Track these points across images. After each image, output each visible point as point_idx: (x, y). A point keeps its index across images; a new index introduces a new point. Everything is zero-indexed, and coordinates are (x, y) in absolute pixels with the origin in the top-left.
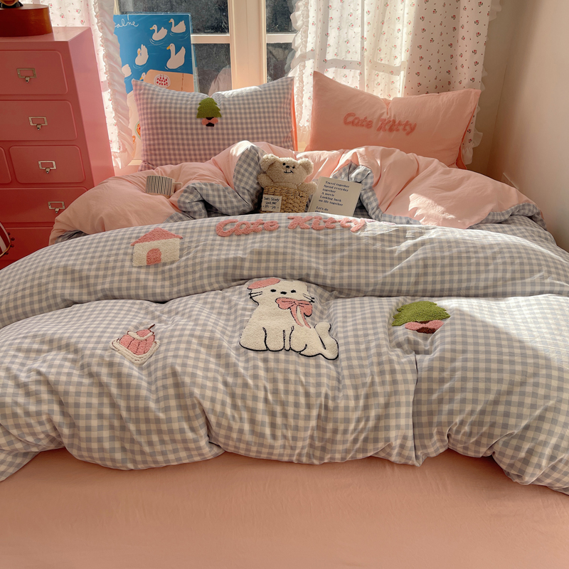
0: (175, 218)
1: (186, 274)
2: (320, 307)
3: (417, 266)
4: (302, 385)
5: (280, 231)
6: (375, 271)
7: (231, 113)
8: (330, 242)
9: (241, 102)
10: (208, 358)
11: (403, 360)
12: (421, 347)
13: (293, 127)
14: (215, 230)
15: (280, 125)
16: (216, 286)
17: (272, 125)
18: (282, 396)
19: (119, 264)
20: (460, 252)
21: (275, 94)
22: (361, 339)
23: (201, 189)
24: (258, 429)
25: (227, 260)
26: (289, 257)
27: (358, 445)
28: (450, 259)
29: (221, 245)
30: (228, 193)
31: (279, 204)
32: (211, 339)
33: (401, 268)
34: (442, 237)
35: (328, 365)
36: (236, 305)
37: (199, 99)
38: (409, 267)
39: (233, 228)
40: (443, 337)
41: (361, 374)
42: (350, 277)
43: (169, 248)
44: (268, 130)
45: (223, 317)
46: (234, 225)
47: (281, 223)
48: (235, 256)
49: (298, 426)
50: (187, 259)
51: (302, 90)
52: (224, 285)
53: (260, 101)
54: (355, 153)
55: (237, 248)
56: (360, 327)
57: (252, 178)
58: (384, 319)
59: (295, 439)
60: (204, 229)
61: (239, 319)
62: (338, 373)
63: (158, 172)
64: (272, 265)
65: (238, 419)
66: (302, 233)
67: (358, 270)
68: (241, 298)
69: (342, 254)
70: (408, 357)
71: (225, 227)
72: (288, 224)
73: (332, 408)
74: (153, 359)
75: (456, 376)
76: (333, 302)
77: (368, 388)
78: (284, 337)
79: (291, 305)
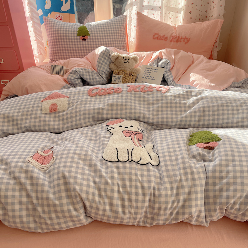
0: (66, 87)
1: (71, 117)
2: (146, 135)
3: (199, 111)
4: (140, 182)
5: (123, 93)
6: (176, 114)
7: (95, 34)
8: (151, 99)
9: (100, 28)
10: (84, 167)
11: (197, 166)
12: (207, 158)
13: (127, 41)
14: (87, 93)
15: (120, 40)
16: (88, 124)
17: (116, 40)
18: (128, 189)
19: (34, 112)
21: (117, 23)
22: (172, 154)
23: (80, 72)
24: (114, 209)
25: (94, 109)
26: (128, 107)
27: (173, 216)
28: (217, 107)
29: (91, 101)
30: (94, 74)
31: (121, 79)
32: (86, 155)
33: (191, 113)
34: (212, 95)
35: (154, 169)
36: (100, 134)
37: (78, 26)
38: (195, 112)
39: (97, 91)
40: (220, 152)
41: (174, 175)
42: (162, 118)
43: (61, 103)
45: (93, 142)
46: (97, 90)
47: (123, 89)
48: (98, 107)
49: (138, 206)
50: (72, 109)
51: (131, 22)
52: (93, 123)
53: (110, 27)
54: (161, 52)
55: (100, 103)
56: (171, 146)
57: (106, 66)
58: (184, 142)
59: (136, 213)
60: (81, 92)
61: (101, 143)
62: (160, 174)
63: (57, 64)
64: (119, 112)
65: (102, 204)
66: (135, 94)
67: (167, 114)
68: (102, 131)
69: (158, 105)
70: (200, 164)
71: (93, 92)
72: (128, 89)
73: (157, 196)
74: (52, 167)
75: (230, 175)
76: (153, 132)
77: (178, 183)
78: (128, 154)
79: (131, 134)
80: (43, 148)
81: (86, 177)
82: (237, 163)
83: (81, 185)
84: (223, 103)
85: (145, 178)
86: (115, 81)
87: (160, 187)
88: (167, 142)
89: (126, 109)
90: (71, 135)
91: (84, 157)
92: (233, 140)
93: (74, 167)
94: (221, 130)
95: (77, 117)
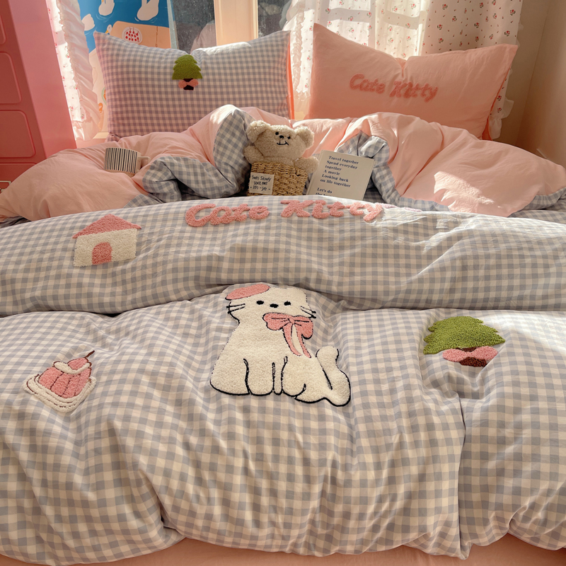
0: (140, 201)
1: (144, 277)
2: (323, 324)
3: (453, 268)
4: (299, 447)
5: (270, 220)
6: (397, 275)
7: (214, 74)
8: (336, 235)
9: (226, 60)
10: (163, 405)
11: (443, 408)
12: (468, 388)
13: (289, 94)
14: (184, 218)
15: (273, 89)
16: (184, 294)
17: (264, 89)
18: (270, 464)
19: (55, 263)
20: (510, 249)
21: (267, 51)
22: (383, 376)
23: (172, 165)
24: (234, 513)
25: (198, 259)
26: (282, 255)
27: (379, 535)
28: (496, 258)
29: (191, 238)
30: (207, 170)
31: (270, 184)
32: (169, 376)
33: (432, 271)
34: (485, 229)
35: (335, 414)
36: (209, 322)
37: (176, 56)
38: (443, 269)
39: (208, 215)
40: (499, 374)
41: (384, 430)
42: (363, 282)
43: (122, 242)
44: (259, 95)
45: (190, 340)
46: (210, 212)
47: (271, 209)
48: (209, 253)
49: (292, 509)
50: (146, 258)
51: (300, 48)
52: (196, 292)
53: (249, 59)
54: (366, 121)
55: (213, 243)
56: (380, 356)
57: (237, 151)
58: (413, 345)
60: (171, 217)
61: (211, 344)
62: (350, 427)
63: (121, 144)
64: (259, 266)
65: (204, 500)
66: (300, 222)
67: (375, 273)
68: (216, 312)
69: (353, 251)
70: (450, 402)
71: (197, 215)
72: (282, 211)
73: (341, 483)
74: (84, 406)
75: (524, 436)
76: (340, 317)
77: (394, 452)
78: (273, 374)
79: (284, 323)
80: (69, 355)
81: (165, 433)
82: (543, 405)
83: (153, 453)
84: (511, 249)
85: (312, 437)
86: (255, 187)
87: (349, 462)
88: (371, 343)
89: (276, 260)
90: (140, 322)
91: (165, 381)
92: (533, 344)
93: (138, 406)
94: (505, 316)
95: (156, 276)
